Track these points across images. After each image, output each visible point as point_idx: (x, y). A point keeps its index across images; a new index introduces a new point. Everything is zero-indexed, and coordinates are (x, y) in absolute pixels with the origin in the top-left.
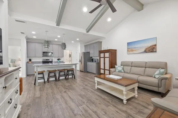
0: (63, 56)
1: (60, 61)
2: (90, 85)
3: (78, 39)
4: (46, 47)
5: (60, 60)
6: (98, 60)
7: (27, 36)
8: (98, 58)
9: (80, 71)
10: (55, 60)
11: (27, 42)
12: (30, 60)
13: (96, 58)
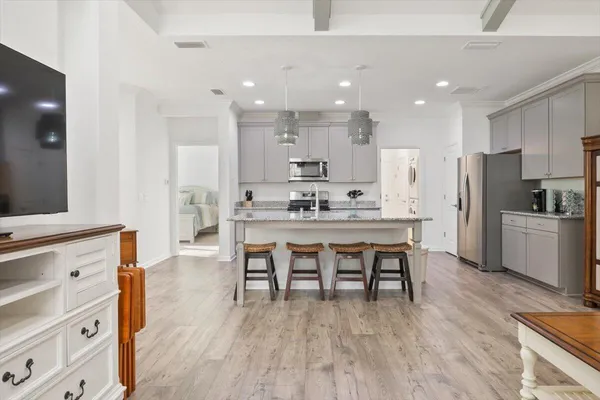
0: (374, 180)
1: (357, 203)
2: (486, 366)
3: (443, 84)
4: (286, 136)
5: (359, 198)
6: (577, 196)
7: (234, 103)
8: (580, 187)
9: (463, 260)
10: (338, 195)
11: (240, 126)
12: (249, 196)
13: (565, 187)
